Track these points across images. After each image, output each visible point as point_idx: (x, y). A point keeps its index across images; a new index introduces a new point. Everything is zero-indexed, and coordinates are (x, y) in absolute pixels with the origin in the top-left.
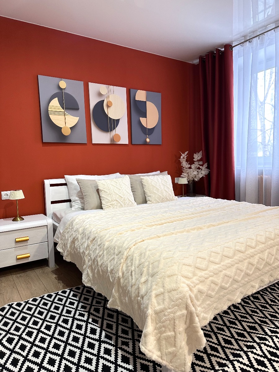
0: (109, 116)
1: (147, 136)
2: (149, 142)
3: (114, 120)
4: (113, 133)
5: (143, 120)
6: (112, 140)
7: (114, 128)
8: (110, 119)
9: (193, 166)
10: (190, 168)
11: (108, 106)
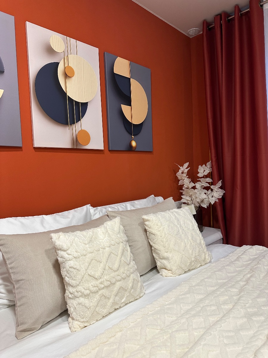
0: (69, 94)
1: (133, 137)
2: (136, 147)
3: (77, 103)
4: (77, 127)
5: (125, 109)
6: (75, 141)
7: (79, 119)
8: (71, 100)
9: (198, 185)
10: (194, 188)
11: (66, 76)
